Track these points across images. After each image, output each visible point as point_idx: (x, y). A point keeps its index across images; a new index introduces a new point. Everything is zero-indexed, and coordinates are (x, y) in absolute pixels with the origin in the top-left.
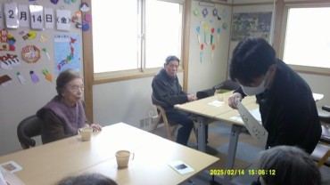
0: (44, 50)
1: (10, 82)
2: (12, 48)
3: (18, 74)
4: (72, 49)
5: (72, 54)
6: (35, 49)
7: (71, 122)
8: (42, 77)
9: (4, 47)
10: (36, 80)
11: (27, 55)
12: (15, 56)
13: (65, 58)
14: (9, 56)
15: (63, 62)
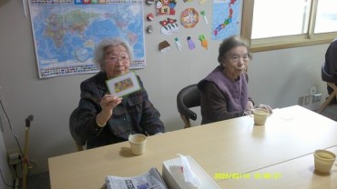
0: (202, 13)
1: (168, 48)
2: (172, 12)
3: (176, 40)
4: (231, 11)
5: (231, 17)
6: (194, 12)
7: (234, 97)
8: (198, 43)
9: (166, 10)
10: (192, 46)
11: (186, 19)
12: (175, 21)
13: (222, 22)
14: (169, 20)
15: (220, 27)
